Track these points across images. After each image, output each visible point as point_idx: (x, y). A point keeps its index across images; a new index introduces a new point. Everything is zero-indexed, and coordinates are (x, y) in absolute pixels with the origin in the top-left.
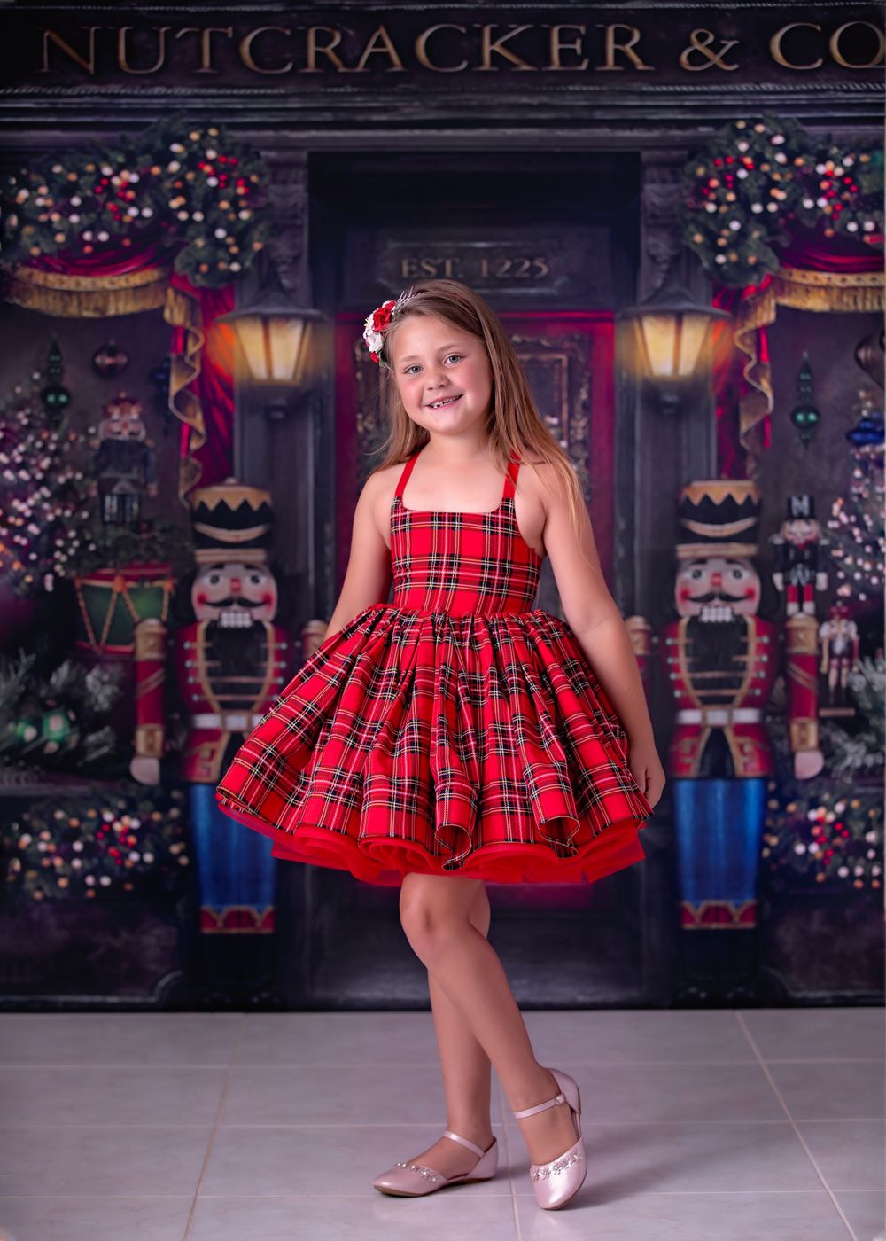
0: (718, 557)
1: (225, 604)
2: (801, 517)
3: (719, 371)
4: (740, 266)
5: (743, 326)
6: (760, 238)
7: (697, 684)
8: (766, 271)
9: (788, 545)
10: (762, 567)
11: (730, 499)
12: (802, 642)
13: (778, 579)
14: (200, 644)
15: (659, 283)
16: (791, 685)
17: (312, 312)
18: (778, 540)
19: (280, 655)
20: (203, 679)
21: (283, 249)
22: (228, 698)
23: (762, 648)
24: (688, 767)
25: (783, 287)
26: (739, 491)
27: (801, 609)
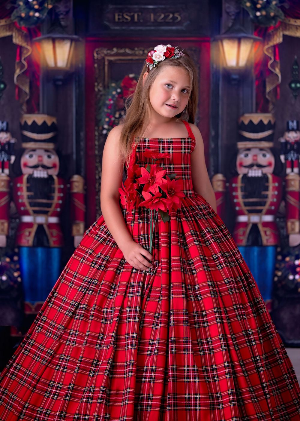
0: (256, 148)
2: (293, 130)
3: (257, 65)
4: (267, 18)
5: (268, 44)
6: (276, 4)
7: (246, 204)
8: (279, 20)
9: (287, 142)
10: (275, 152)
11: (261, 122)
12: (293, 186)
13: (282, 158)
14: (24, 185)
15: (230, 24)
16: (288, 205)
17: (75, 37)
18: (282, 140)
19: (60, 191)
20: (26, 201)
21: (61, 8)
22: (36, 209)
23: (275, 188)
25: (285, 26)
26: (266, 118)
27: (292, 171)
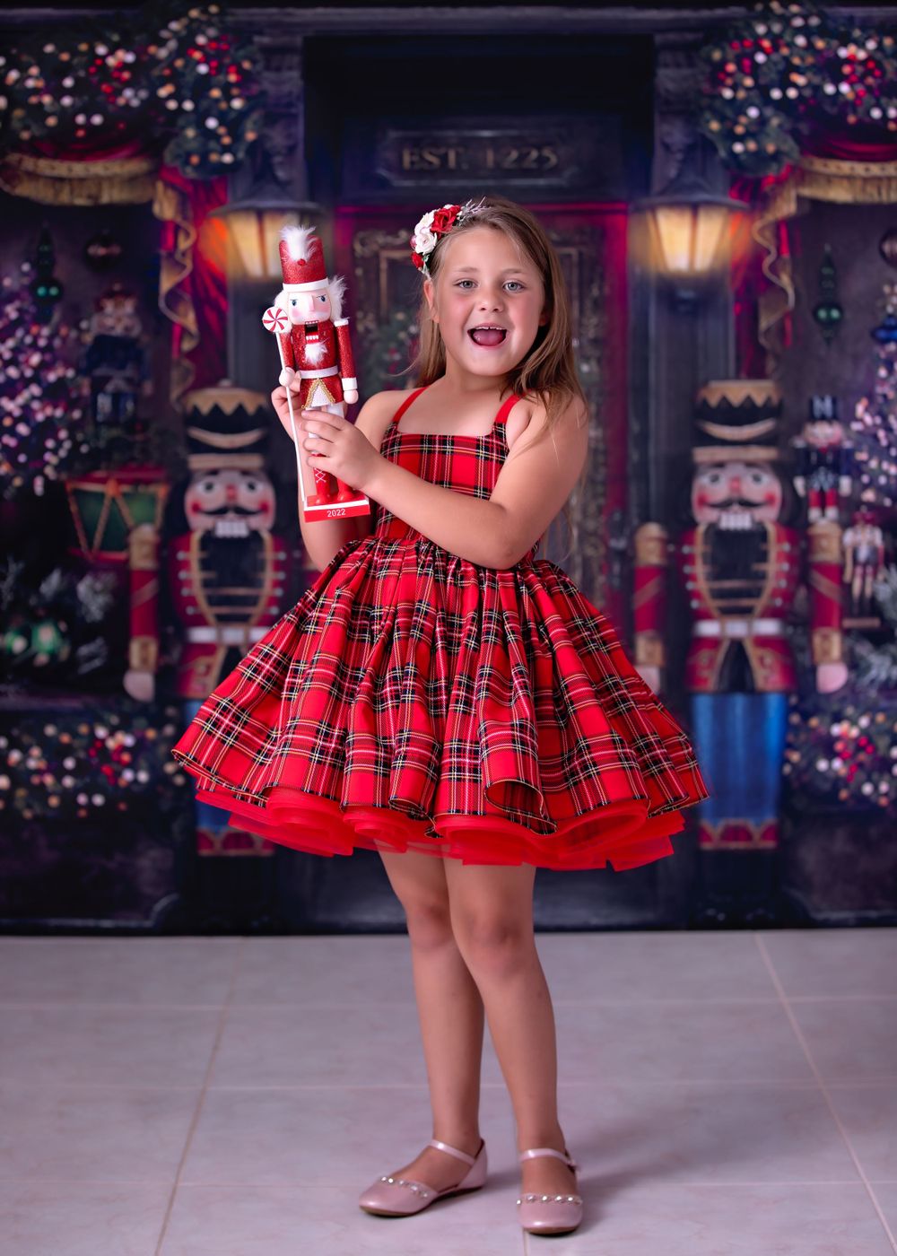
0: (737, 461)
1: (220, 512)
3: (737, 267)
4: (758, 155)
5: (763, 218)
6: (780, 126)
8: (787, 161)
10: (783, 472)
11: (749, 400)
14: (193, 556)
15: (673, 173)
17: (309, 205)
19: (278, 566)
20: (197, 591)
21: (278, 138)
22: (224, 610)
23: (784, 556)
24: (705, 681)
25: (803, 176)
26: (759, 392)
